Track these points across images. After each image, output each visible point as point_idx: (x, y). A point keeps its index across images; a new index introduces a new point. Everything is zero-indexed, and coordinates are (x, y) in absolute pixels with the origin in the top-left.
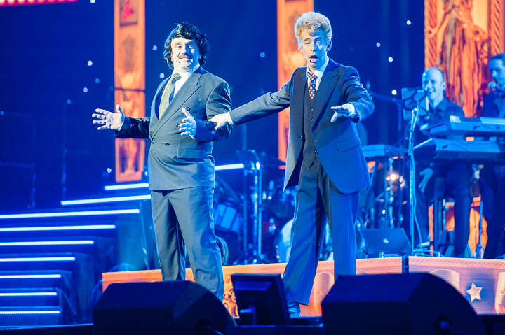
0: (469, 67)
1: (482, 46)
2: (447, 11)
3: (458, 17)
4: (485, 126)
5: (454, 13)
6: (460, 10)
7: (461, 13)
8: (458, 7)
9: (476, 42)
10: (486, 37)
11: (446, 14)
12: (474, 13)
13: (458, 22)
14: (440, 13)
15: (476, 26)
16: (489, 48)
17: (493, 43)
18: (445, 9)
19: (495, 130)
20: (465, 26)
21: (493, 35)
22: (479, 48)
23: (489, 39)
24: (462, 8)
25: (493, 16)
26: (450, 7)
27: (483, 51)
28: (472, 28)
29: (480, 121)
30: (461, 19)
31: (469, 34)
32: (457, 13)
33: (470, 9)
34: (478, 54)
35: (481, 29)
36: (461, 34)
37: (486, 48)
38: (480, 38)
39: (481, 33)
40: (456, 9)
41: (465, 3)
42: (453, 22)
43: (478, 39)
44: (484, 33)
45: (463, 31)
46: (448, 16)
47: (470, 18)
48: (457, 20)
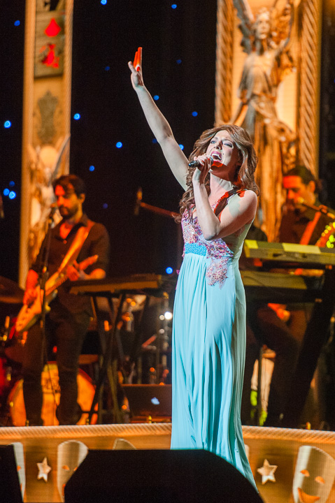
0: (271, 176)
1: (288, 148)
2: (245, 101)
3: (259, 110)
4: (289, 254)
5: (253, 104)
6: (261, 101)
7: (262, 105)
8: (259, 96)
9: (280, 143)
10: (293, 137)
11: (243, 105)
12: (279, 105)
13: (258, 116)
14: (236, 102)
15: (281, 123)
16: (298, 152)
17: (302, 146)
18: (242, 98)
19: (301, 260)
20: (267, 121)
21: (303, 135)
22: (284, 150)
23: (297, 141)
24: (264, 98)
25: (303, 110)
26: (248, 96)
27: (289, 155)
28: (276, 124)
29: (282, 248)
30: (263, 112)
31: (272, 132)
32: (258, 103)
33: (273, 100)
34: (283, 157)
35: (287, 127)
36: (262, 132)
37: (293, 151)
38: (287, 137)
39: (287, 131)
40: (257, 99)
41: (268, 92)
42: (251, 116)
43: (283, 139)
44: (291, 131)
45: (265, 127)
46: (246, 108)
47: (274, 111)
48: (257, 113)
